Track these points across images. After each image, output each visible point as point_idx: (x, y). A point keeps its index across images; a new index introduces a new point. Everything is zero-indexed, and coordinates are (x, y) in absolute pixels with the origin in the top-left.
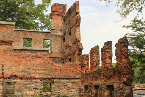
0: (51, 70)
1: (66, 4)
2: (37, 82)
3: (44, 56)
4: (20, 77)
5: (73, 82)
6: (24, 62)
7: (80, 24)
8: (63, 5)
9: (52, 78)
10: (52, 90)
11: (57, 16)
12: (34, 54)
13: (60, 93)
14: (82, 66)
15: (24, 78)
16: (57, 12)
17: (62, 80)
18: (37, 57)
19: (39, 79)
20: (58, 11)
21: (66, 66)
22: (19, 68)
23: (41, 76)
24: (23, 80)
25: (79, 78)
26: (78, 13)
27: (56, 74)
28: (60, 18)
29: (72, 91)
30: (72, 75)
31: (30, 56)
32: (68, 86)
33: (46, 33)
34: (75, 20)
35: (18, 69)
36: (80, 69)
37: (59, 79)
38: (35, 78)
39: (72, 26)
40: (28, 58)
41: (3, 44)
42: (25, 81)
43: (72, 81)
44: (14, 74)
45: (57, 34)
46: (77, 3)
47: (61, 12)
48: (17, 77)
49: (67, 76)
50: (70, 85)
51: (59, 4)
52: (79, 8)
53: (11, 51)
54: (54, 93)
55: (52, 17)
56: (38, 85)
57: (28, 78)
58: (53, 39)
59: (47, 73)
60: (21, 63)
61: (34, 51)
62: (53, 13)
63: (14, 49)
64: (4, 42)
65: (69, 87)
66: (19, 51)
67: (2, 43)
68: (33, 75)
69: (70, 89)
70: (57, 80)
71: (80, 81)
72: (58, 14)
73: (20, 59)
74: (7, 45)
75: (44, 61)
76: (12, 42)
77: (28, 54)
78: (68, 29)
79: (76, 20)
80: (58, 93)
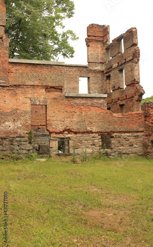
0: (109, 122)
1: (108, 26)
2: (95, 137)
3: (101, 104)
4: (75, 131)
5: (136, 136)
6: (78, 113)
7: (138, 60)
8: (104, 26)
9: (112, 132)
10: (112, 147)
11: (96, 43)
12: (89, 102)
13: (121, 150)
14: (146, 117)
15: (79, 133)
16: (95, 37)
17: (123, 134)
18: (92, 105)
19: (96, 133)
20: (96, 35)
21: (127, 117)
22: (73, 120)
23: (99, 130)
24: (77, 135)
25: (143, 131)
26: (136, 45)
27: (116, 127)
28: (99, 46)
29: (135, 147)
30: (135, 127)
31: (85, 105)
32: (130, 141)
33: (82, 68)
34: (131, 54)
35: (71, 121)
36: (143, 119)
37: (120, 132)
38: (91, 132)
39: (124, 61)
40: (82, 107)
41: (51, 91)
42: (81, 136)
43: (135, 134)
44: (68, 128)
45: (96, 68)
46: (134, 30)
47: (101, 37)
48: (71, 131)
49: (129, 129)
50: (132, 140)
51: (98, 25)
52: (137, 38)
53: (62, 100)
54: (115, 149)
55: (89, 44)
56: (96, 141)
57: (83, 133)
58: (91, 76)
59: (106, 126)
60: (75, 114)
61: (89, 99)
62: (89, 38)
63: (66, 97)
64: (53, 87)
65: (131, 143)
66: (71, 99)
67: (51, 89)
68: (89, 129)
69: (132, 145)
70: (117, 134)
71: (143, 135)
72: (97, 39)
73: (73, 110)
74: (56, 91)
75: (102, 111)
76: (62, 87)
77: (82, 102)
78: (117, 64)
79: (134, 54)
80: (119, 150)
